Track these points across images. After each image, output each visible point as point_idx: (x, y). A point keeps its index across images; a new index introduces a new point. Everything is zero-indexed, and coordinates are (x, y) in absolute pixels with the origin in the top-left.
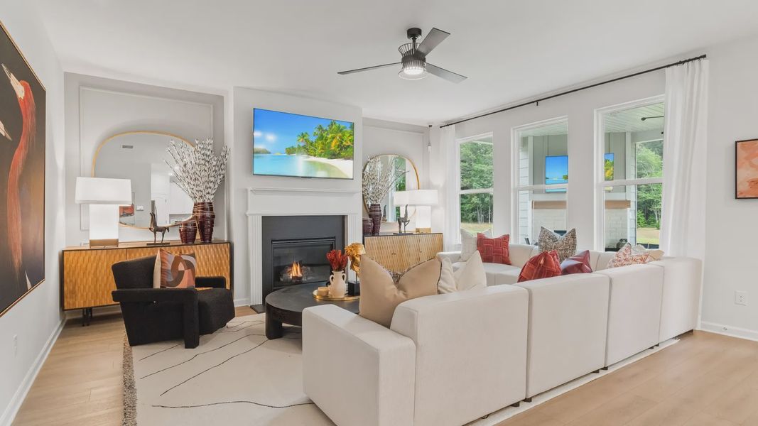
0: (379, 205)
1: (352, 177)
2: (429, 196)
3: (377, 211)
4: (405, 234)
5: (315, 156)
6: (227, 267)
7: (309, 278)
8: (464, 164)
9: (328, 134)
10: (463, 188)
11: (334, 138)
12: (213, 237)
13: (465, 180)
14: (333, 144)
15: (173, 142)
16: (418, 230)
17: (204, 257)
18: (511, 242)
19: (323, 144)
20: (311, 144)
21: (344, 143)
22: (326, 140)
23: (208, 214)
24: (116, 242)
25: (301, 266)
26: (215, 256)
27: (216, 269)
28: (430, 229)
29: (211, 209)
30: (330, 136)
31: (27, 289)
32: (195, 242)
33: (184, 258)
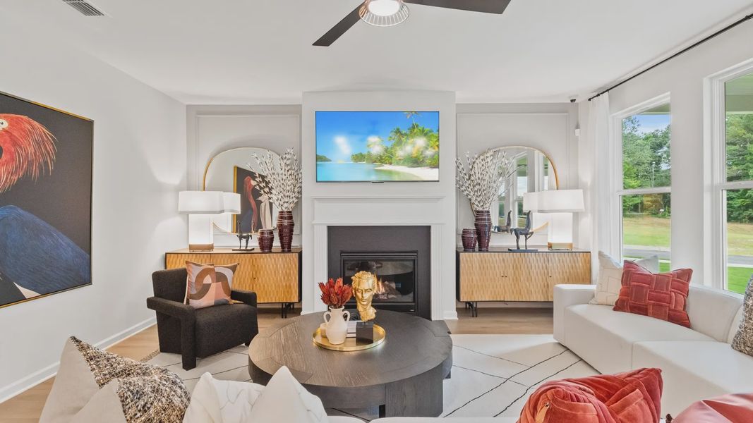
0: (488, 212)
1: (437, 179)
2: (569, 199)
3: (485, 219)
4: (526, 251)
5: (391, 164)
6: (295, 278)
7: (390, 296)
8: (733, 147)
10: (730, 179)
12: (292, 245)
13: (735, 168)
15: (256, 155)
16: (550, 246)
17: (273, 266)
18: (692, 285)
23: (286, 223)
24: (211, 247)
25: (383, 282)
26: (284, 266)
27: (284, 278)
28: (571, 245)
29: (291, 218)
31: (22, 299)
32: (273, 250)
33: (217, 270)
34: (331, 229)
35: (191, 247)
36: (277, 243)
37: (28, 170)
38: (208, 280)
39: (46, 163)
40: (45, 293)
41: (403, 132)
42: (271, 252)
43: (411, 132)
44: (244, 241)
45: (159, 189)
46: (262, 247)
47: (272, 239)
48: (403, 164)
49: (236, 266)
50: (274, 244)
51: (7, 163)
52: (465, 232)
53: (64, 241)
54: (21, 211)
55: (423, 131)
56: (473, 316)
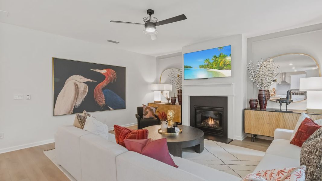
5: (212, 69)
7: (215, 126)
9: (218, 59)
11: (221, 61)
14: (221, 63)
19: (216, 63)
20: (211, 64)
21: (226, 63)
22: (217, 62)
23: (180, 94)
24: (160, 102)
26: (177, 109)
27: (177, 114)
30: (219, 60)
31: (110, 110)
32: (176, 104)
33: (151, 108)
34: (191, 97)
35: (155, 102)
36: (177, 102)
37: (111, 81)
38: (148, 110)
39: (114, 79)
40: (115, 109)
41: (217, 57)
42: (175, 105)
43: (220, 56)
44: (168, 100)
45: (147, 84)
46: (172, 103)
47: (175, 100)
48: (216, 69)
49: (157, 108)
50: (176, 102)
51: (106, 80)
52: (251, 100)
53: (119, 97)
54: (110, 90)
55: (224, 56)
56: (252, 141)
